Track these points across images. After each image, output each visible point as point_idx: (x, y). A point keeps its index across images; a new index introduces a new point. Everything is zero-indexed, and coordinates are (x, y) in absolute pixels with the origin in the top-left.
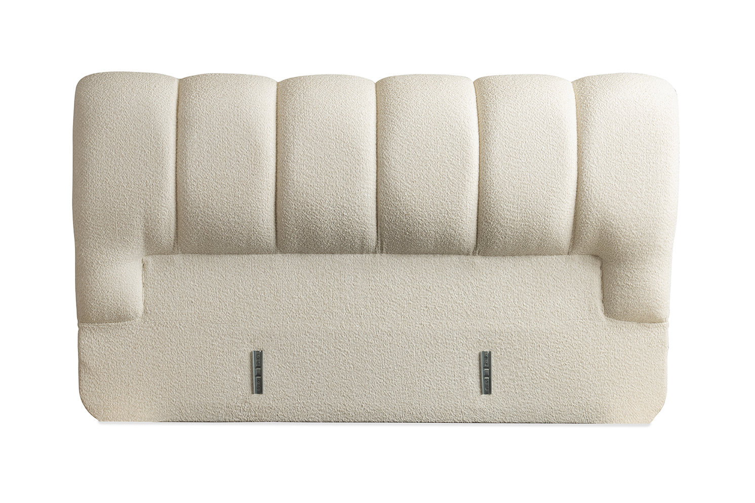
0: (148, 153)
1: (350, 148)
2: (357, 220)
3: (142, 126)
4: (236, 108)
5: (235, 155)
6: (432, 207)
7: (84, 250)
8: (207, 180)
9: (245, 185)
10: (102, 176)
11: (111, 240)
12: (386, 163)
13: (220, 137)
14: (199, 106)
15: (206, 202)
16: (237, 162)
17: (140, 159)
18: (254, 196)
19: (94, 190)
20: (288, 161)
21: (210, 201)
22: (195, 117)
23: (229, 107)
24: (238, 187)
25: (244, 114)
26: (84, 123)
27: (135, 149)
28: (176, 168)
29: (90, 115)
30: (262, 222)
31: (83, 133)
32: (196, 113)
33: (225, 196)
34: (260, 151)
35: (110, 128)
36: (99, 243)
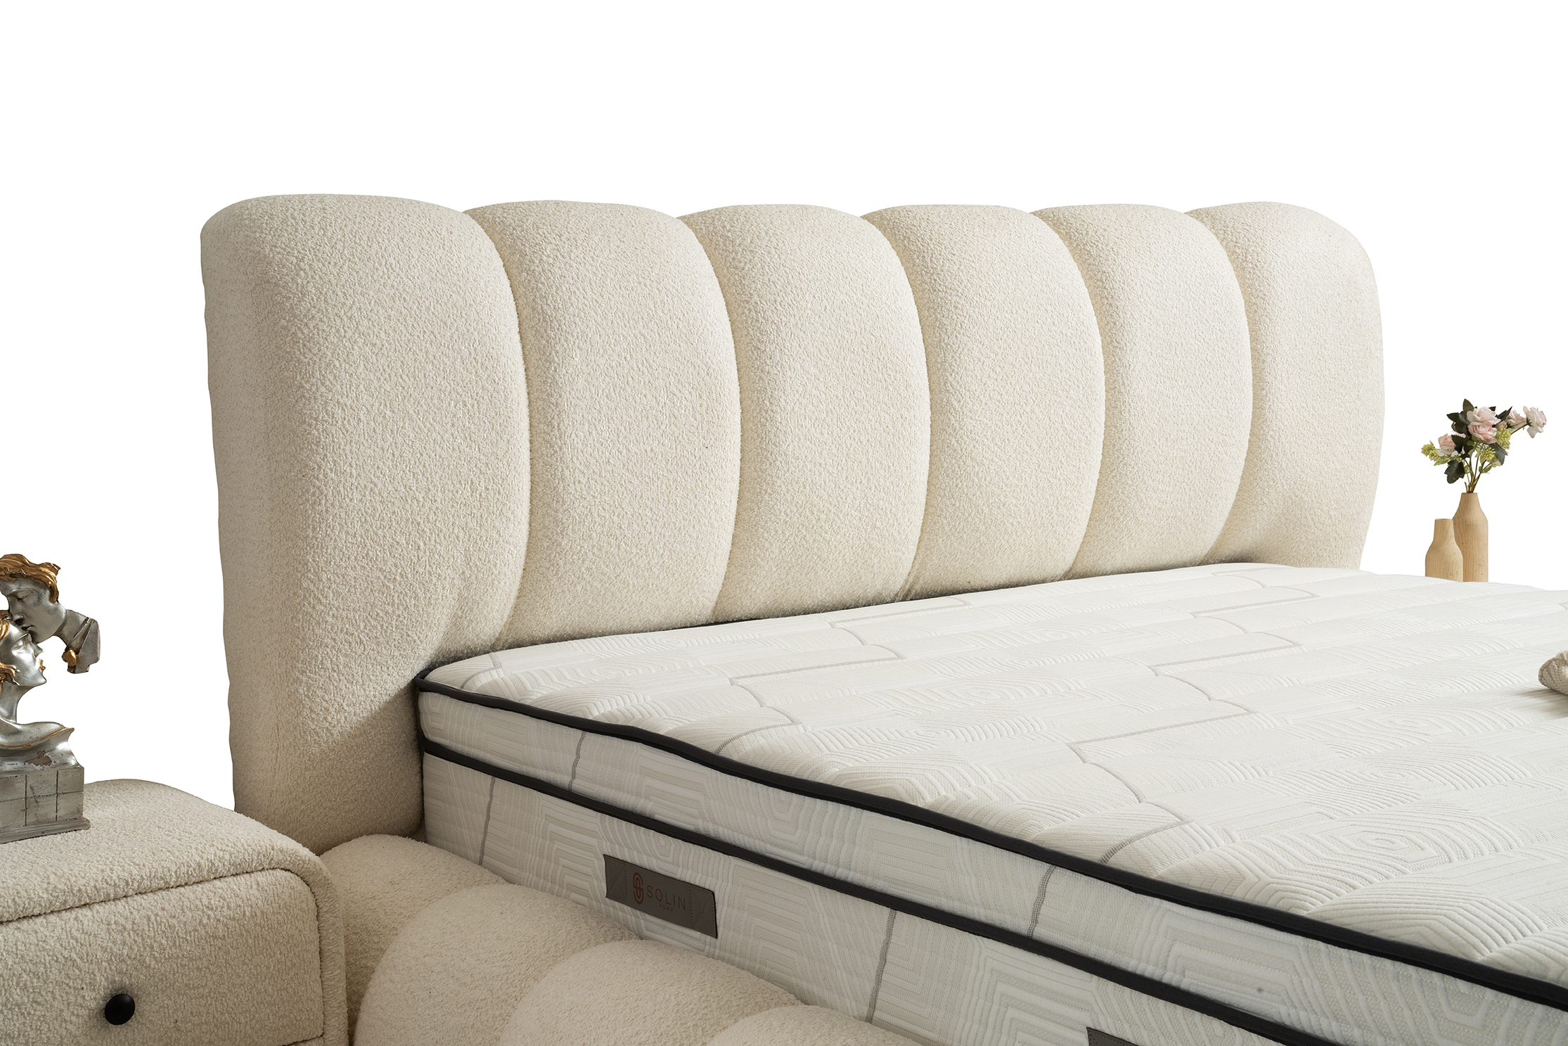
0: (473, 406)
1: (890, 372)
2: (896, 534)
3: (452, 337)
4: (655, 284)
5: (667, 402)
7: (305, 679)
8: (609, 468)
9: (690, 473)
10: (363, 475)
11: (378, 644)
12: (955, 403)
13: (631, 356)
14: (572, 282)
15: (607, 524)
16: (673, 419)
17: (453, 425)
18: (707, 497)
19: (343, 515)
20: (774, 409)
21: (615, 518)
22: (571, 311)
24: (675, 480)
25: (675, 300)
26: (300, 335)
27: (439, 398)
29: (313, 311)
31: (299, 361)
32: (570, 298)
33: (649, 503)
34: (718, 389)
35: (374, 345)
36: (346, 655)
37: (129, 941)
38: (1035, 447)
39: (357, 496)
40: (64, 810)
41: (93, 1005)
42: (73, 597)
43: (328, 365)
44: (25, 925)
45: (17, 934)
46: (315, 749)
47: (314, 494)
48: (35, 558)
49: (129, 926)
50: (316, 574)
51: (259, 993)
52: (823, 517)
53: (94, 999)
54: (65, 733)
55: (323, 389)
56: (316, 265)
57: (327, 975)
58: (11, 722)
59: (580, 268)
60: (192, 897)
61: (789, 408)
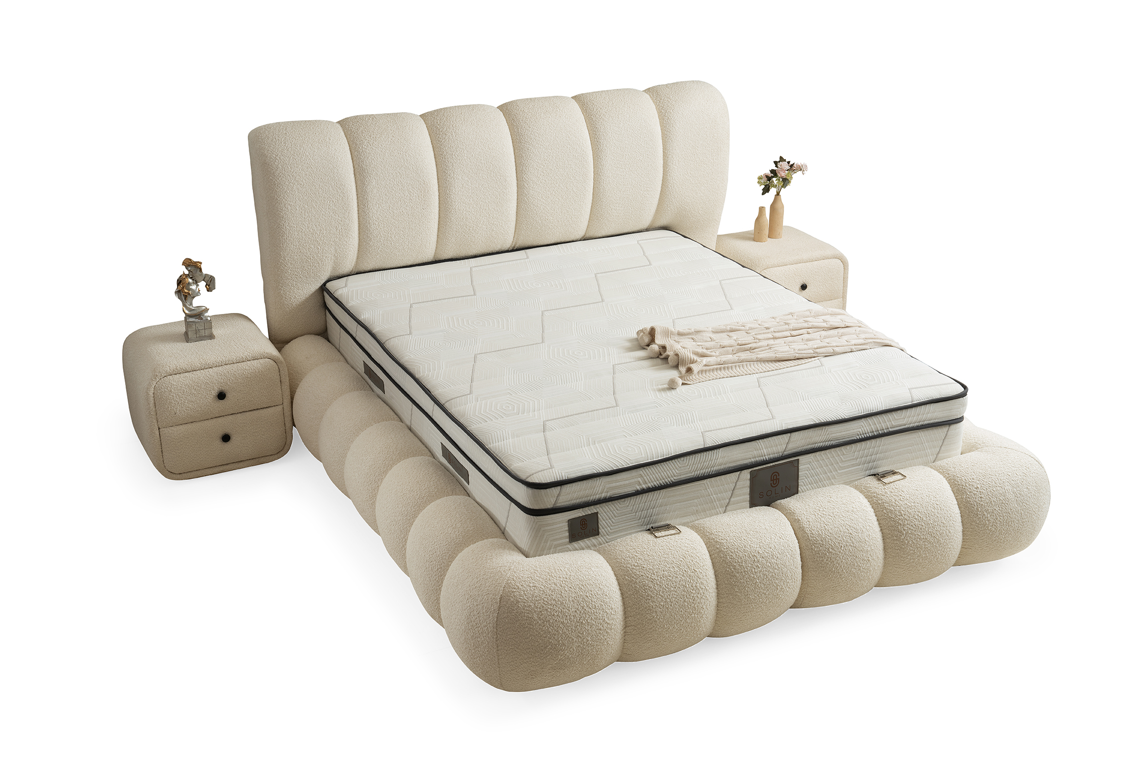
1: (498, 177)
2: (503, 232)
3: (328, 179)
4: (404, 153)
5: (408, 195)
6: (561, 214)
7: (283, 289)
8: (386, 219)
9: (418, 218)
10: (298, 227)
11: (306, 278)
12: (526, 185)
13: (394, 180)
14: (373, 155)
15: (386, 237)
16: (410, 200)
17: (329, 209)
18: (424, 226)
21: (389, 235)
22: (372, 166)
23: (398, 153)
24: (411, 221)
26: (276, 182)
27: (324, 200)
28: (358, 211)
30: (428, 245)
31: (276, 191)
32: (372, 161)
33: (402, 229)
35: (301, 184)
36: (296, 282)
37: (223, 378)
38: (561, 199)
39: (296, 234)
40: (207, 333)
41: (214, 394)
42: (206, 270)
43: (285, 192)
44: (194, 372)
45: (193, 375)
46: (288, 309)
47: (282, 233)
48: (195, 259)
49: (223, 374)
50: (284, 258)
51: (262, 393)
52: (471, 229)
53: (215, 393)
54: (207, 310)
55: (284, 200)
56: (282, 157)
57: (283, 388)
58: (191, 307)
59: (376, 149)
60: (241, 366)
61: (456, 193)
